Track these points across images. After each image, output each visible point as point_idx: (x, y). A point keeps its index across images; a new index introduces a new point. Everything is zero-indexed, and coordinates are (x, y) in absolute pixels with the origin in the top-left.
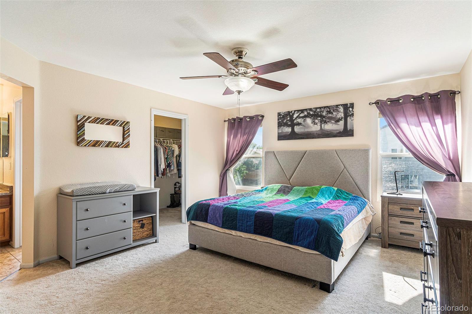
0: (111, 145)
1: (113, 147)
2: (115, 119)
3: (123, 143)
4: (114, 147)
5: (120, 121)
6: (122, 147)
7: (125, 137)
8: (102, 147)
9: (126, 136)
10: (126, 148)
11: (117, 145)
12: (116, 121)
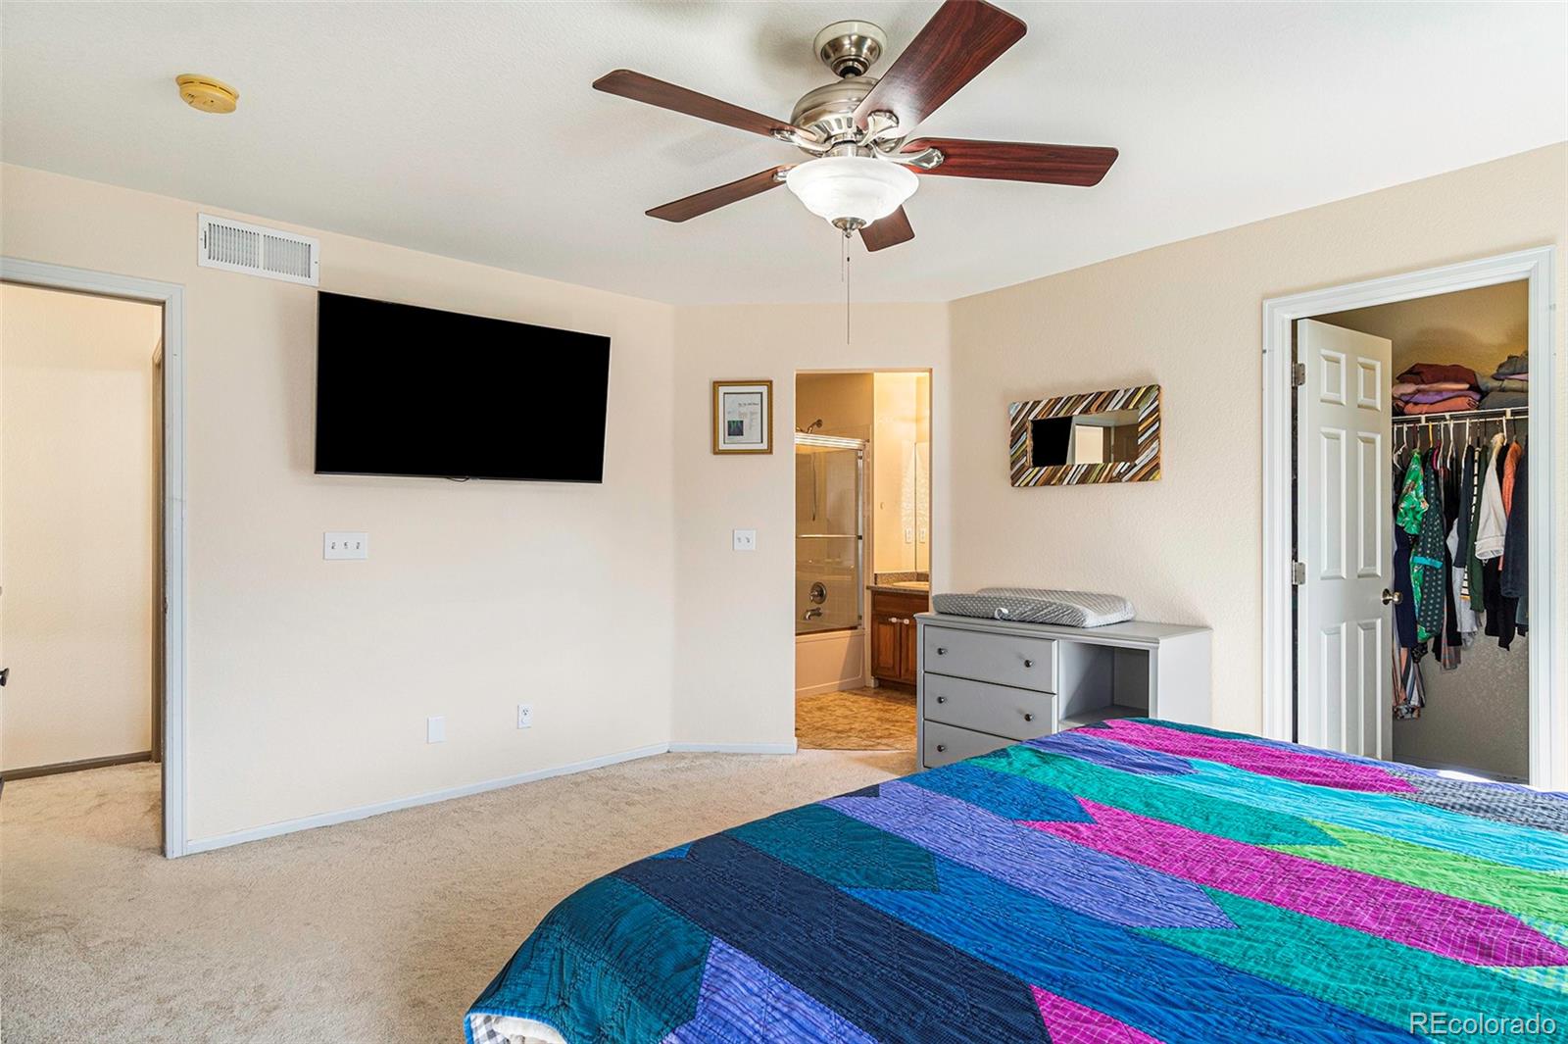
0: (1094, 475)
1: (1101, 480)
2: (1108, 389)
3: (1135, 465)
4: (1104, 482)
5: (1122, 393)
6: (1131, 480)
7: (1140, 441)
8: (1068, 483)
9: (1143, 438)
10: (1145, 483)
11: (1114, 474)
12: (1110, 393)
